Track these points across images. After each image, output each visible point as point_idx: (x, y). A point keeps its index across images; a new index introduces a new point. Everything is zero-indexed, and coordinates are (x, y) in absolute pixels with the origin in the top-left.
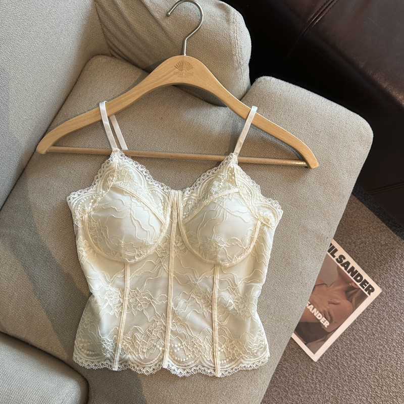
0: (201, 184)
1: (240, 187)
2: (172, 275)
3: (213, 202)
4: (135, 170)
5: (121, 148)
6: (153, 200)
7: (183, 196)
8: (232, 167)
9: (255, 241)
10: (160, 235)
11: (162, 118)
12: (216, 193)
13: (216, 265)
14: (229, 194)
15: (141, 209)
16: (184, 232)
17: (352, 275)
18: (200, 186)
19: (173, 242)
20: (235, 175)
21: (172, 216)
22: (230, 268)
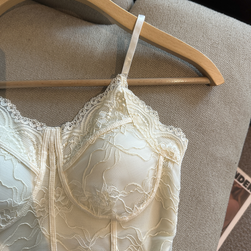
0: (85, 116)
1: (134, 116)
2: (55, 241)
3: (100, 139)
7: (61, 134)
8: (122, 92)
9: (159, 182)
10: (33, 190)
12: (104, 126)
13: (111, 220)
14: (121, 126)
16: (65, 181)
18: (84, 119)
19: (52, 196)
20: (126, 101)
21: (49, 161)
22: (130, 221)
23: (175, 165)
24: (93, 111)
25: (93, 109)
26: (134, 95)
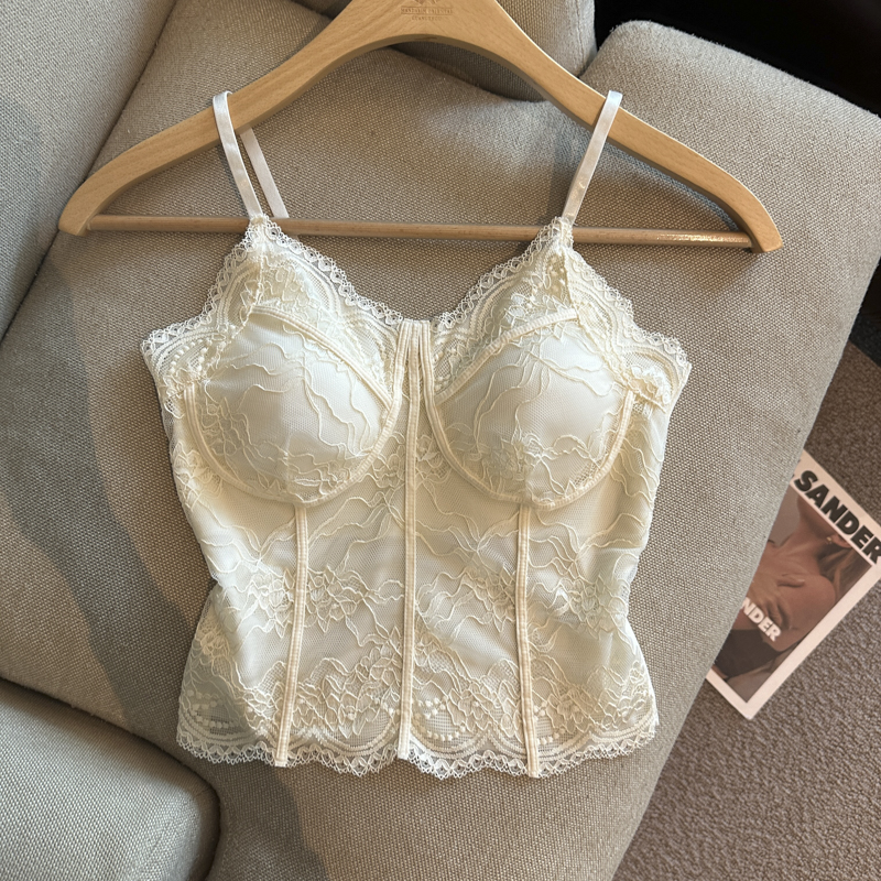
0: (480, 302)
1: (581, 307)
2: (413, 533)
3: (511, 347)
4: (309, 269)
5: (271, 215)
6: (360, 346)
7: (433, 334)
8: (560, 254)
9: (621, 442)
10: (379, 434)
11: (373, 133)
12: (519, 322)
13: (522, 506)
14: (554, 324)
15: (331, 368)
16: (440, 424)
17: (833, 518)
18: (478, 307)
19: (411, 450)
20: (568, 274)
21: (408, 385)
22: (557, 511)
23: (659, 412)
24: (497, 292)
25: (496, 289)
26: (585, 264)
